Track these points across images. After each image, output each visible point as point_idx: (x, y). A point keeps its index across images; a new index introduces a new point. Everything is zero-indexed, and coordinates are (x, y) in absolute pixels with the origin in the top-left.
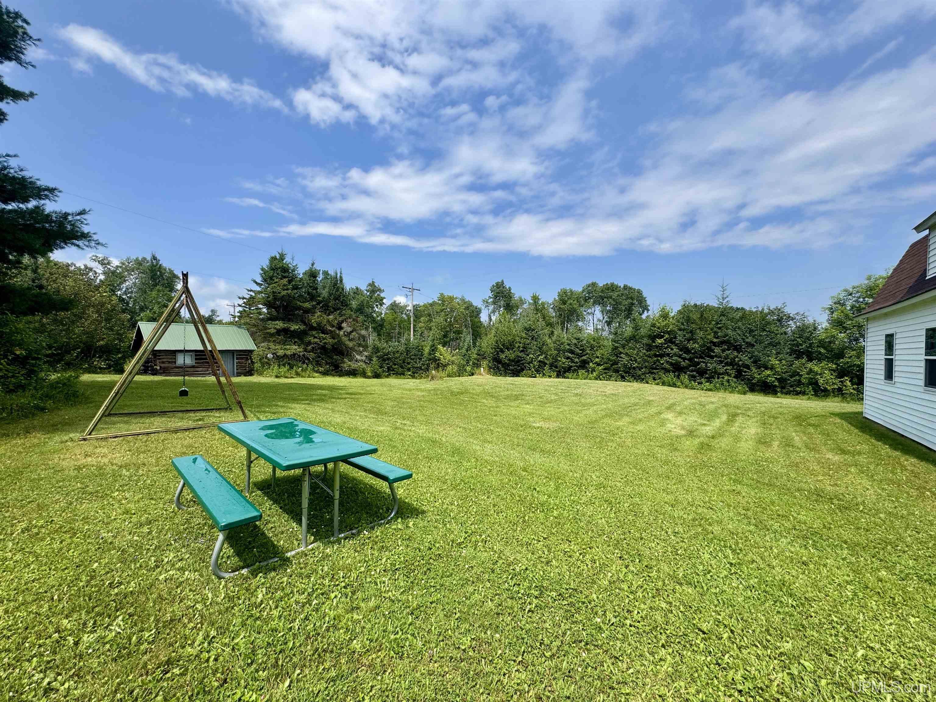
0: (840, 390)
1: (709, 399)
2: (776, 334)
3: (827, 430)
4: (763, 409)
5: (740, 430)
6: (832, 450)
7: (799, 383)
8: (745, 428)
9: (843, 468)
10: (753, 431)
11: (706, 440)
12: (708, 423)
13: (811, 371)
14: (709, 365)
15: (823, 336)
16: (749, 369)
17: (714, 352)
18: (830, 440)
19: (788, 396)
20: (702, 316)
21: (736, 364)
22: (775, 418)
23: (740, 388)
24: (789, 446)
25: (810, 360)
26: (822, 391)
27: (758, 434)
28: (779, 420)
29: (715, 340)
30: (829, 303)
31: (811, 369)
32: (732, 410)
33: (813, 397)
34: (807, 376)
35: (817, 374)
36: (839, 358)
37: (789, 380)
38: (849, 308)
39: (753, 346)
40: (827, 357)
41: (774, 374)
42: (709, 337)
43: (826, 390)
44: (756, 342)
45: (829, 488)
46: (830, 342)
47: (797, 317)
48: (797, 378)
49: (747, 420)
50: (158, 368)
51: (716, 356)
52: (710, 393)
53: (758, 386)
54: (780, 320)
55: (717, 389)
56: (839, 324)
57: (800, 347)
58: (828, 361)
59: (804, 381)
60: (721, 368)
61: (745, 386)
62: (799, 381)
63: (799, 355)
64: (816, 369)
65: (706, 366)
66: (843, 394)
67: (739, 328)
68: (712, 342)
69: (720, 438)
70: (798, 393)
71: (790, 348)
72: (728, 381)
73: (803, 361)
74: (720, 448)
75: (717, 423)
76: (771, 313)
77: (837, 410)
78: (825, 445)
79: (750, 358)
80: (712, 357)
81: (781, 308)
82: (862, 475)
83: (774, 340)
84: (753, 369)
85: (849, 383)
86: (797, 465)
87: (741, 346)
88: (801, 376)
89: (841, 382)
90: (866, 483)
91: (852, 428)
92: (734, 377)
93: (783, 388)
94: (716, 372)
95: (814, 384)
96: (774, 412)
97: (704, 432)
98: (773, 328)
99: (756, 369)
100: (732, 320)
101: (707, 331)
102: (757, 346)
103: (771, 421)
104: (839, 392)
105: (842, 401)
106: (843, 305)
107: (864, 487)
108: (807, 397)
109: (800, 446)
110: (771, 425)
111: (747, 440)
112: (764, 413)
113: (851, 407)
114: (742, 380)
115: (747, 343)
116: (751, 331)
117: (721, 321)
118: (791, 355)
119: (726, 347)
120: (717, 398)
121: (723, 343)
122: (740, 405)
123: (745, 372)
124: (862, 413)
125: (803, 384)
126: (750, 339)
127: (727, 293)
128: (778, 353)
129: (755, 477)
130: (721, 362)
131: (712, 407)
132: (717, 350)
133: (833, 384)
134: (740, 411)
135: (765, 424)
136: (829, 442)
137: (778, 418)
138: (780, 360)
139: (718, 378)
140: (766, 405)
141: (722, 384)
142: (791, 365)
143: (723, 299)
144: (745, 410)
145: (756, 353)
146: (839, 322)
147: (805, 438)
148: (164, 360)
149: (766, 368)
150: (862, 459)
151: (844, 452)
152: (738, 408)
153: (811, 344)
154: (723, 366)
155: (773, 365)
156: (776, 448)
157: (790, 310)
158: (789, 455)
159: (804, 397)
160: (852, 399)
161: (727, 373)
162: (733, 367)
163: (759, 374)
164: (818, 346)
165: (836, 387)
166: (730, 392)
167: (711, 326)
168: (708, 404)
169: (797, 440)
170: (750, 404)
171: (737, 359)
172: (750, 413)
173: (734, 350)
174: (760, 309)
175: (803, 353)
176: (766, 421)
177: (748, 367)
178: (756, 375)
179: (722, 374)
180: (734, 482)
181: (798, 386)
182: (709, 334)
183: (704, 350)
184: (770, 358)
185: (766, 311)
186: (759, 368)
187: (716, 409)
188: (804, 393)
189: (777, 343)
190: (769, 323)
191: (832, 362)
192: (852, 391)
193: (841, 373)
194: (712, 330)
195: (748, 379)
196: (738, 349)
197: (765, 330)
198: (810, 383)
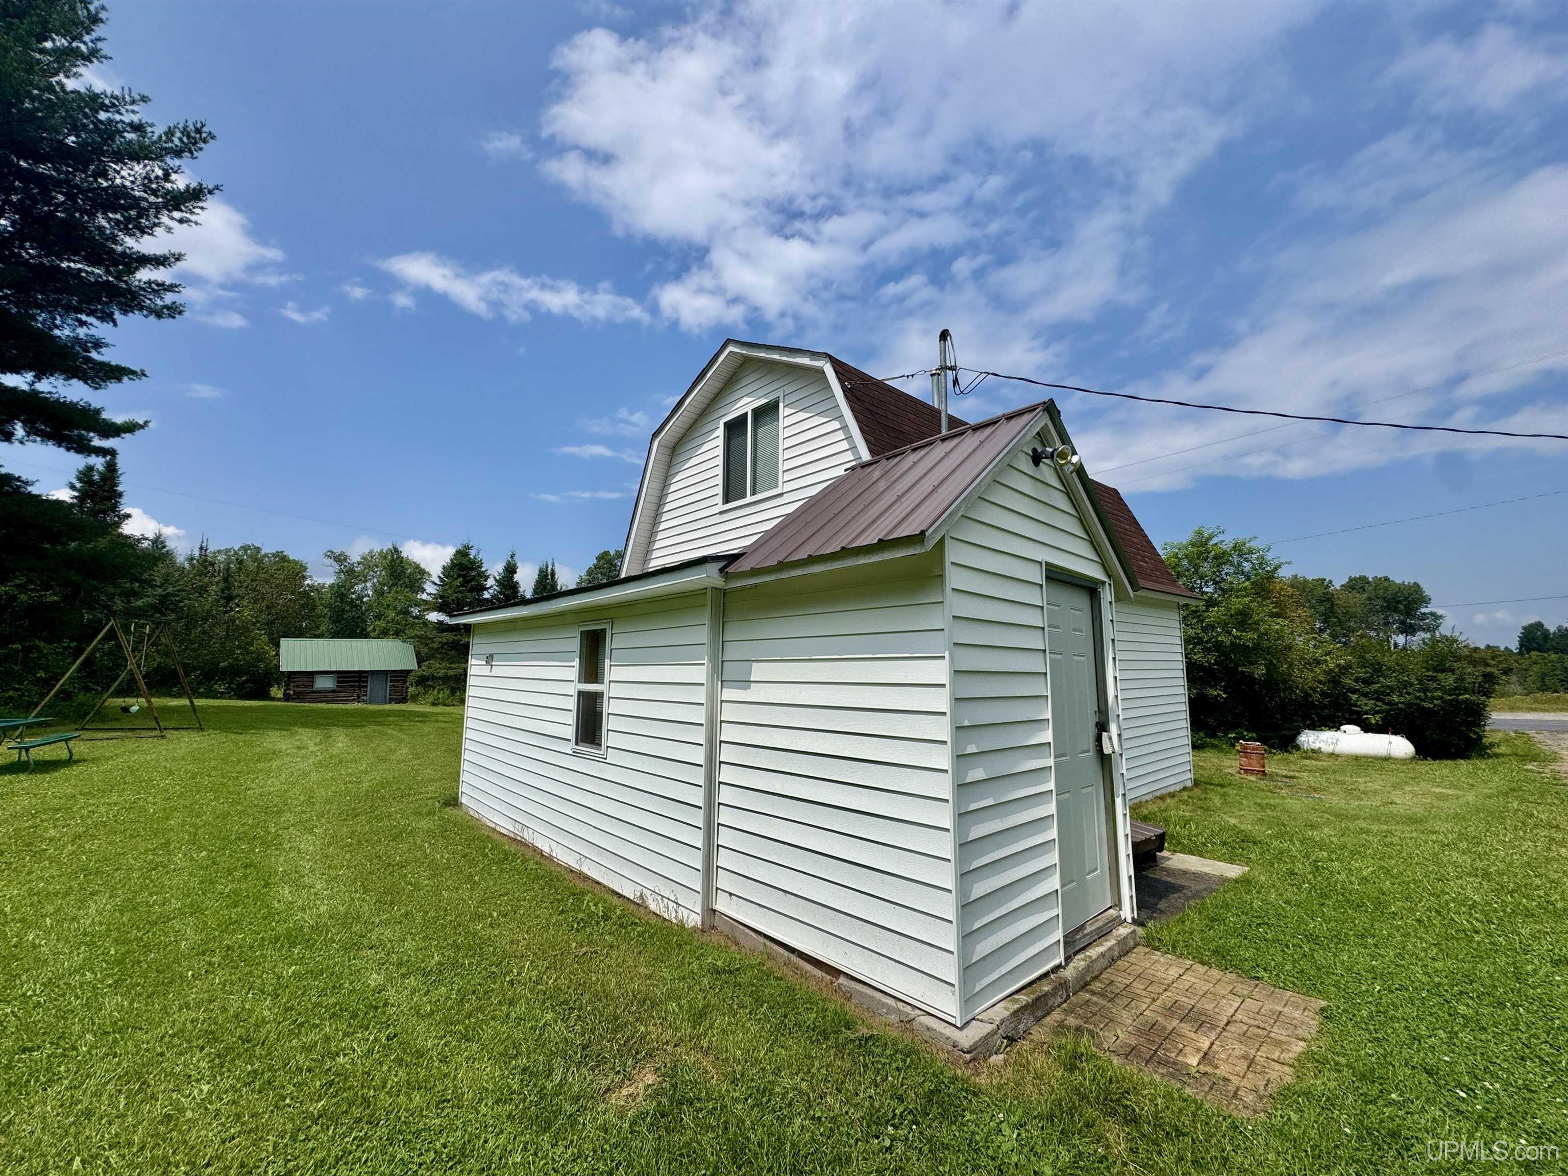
50: (292, 693)
148: (299, 684)
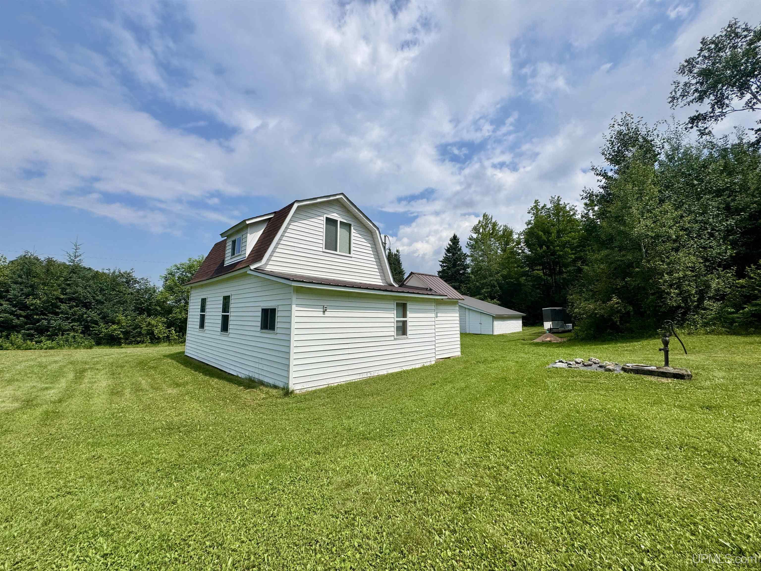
0: (168, 337)
1: (52, 359)
2: (125, 294)
3: (164, 369)
4: (111, 360)
5: (90, 385)
6: (170, 386)
7: (140, 334)
8: (95, 382)
9: (181, 398)
10: (104, 384)
11: (51, 408)
12: (51, 385)
13: (149, 324)
14: (52, 322)
15: (159, 297)
16: (97, 324)
17: (60, 309)
18: (167, 377)
19: (130, 346)
20: (48, 270)
21: (83, 320)
22: (122, 367)
23: (86, 343)
24: (139, 391)
25: (149, 315)
26: (156, 339)
27: (109, 385)
28: (126, 368)
29: (62, 297)
30: (165, 273)
31: (149, 323)
32: (79, 367)
33: (150, 345)
34: (146, 328)
35: (153, 326)
36: (169, 314)
37: (132, 332)
38: (177, 279)
39: (103, 303)
40: (160, 313)
41: (120, 328)
42: (55, 293)
43: (159, 338)
44: (106, 300)
45: (176, 419)
46: (164, 302)
47: (142, 282)
48: (139, 330)
49: (96, 374)
51: (62, 313)
52: (52, 352)
53: (104, 339)
54: (128, 282)
55: (60, 346)
56: (170, 289)
57: (143, 305)
58: (161, 316)
59: (144, 332)
60: (66, 325)
61: (92, 341)
62: (140, 332)
63: (141, 311)
64: (153, 322)
65: (49, 323)
66: (169, 340)
67: (89, 286)
68: (57, 298)
69: (69, 400)
70: (138, 343)
71: (135, 306)
72: (74, 337)
73: (144, 316)
74: (71, 411)
75: (63, 383)
76: (121, 275)
77: (168, 353)
78: (165, 382)
79: (99, 315)
80: (57, 314)
81: (130, 273)
82: (193, 400)
83: (121, 299)
84: (102, 325)
85: (174, 332)
86: (149, 407)
87: (90, 303)
88: (142, 328)
89: (169, 331)
90: (196, 405)
91: (179, 365)
92: (81, 333)
93: (127, 339)
94: (60, 329)
95: (151, 334)
96: (120, 361)
97: (48, 397)
98: (122, 288)
99: (104, 324)
100: (83, 278)
101: (52, 287)
102: (106, 304)
103: (119, 370)
104: (168, 339)
105: (169, 345)
106: (174, 276)
107: (196, 409)
108: (145, 345)
109: (148, 389)
110: (119, 374)
111: (99, 395)
112: (112, 364)
113: (176, 349)
114: (89, 335)
115: (97, 300)
116: (102, 290)
117: (70, 278)
118: (135, 312)
119: (74, 304)
120: (62, 356)
121: (70, 299)
122: (88, 360)
123: (93, 327)
124: (184, 352)
125: (143, 335)
126: (100, 297)
127: (79, 252)
128: (125, 310)
129: (114, 432)
130: (67, 318)
131: (55, 367)
132: (63, 307)
133: (164, 333)
134: (87, 366)
135: (113, 374)
136: (167, 380)
137: (124, 366)
138: (126, 316)
139: (63, 335)
140: (113, 356)
141: (67, 341)
142: (135, 320)
143: (76, 257)
144: (94, 364)
145: (105, 310)
146: (170, 288)
147: (149, 380)
149: (114, 323)
150: (190, 387)
151: (178, 385)
152: (86, 363)
153: (150, 303)
154: (70, 323)
155: (120, 320)
156: (128, 396)
157: (137, 275)
158: (141, 400)
159: (143, 345)
160: (175, 343)
161: (74, 329)
162: (81, 322)
163: (107, 329)
164: (155, 305)
165: (166, 335)
166: (76, 348)
167: (59, 282)
168: (50, 364)
169: (144, 383)
170: (98, 358)
171: (85, 316)
172: (99, 366)
173: (83, 306)
174: (112, 271)
175: (144, 310)
176: (115, 372)
177: (96, 323)
178: (103, 330)
179: (68, 330)
180: (92, 446)
181: (138, 336)
182: (55, 290)
183: (48, 306)
184: (117, 314)
185: (117, 273)
186: (107, 323)
187: (61, 368)
188: (142, 342)
189: (124, 302)
190: (118, 284)
191: (164, 316)
192: (175, 337)
193: (169, 325)
194: (59, 286)
195: (96, 334)
196: (87, 306)
197: (114, 290)
198: (148, 334)
